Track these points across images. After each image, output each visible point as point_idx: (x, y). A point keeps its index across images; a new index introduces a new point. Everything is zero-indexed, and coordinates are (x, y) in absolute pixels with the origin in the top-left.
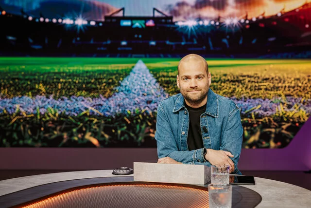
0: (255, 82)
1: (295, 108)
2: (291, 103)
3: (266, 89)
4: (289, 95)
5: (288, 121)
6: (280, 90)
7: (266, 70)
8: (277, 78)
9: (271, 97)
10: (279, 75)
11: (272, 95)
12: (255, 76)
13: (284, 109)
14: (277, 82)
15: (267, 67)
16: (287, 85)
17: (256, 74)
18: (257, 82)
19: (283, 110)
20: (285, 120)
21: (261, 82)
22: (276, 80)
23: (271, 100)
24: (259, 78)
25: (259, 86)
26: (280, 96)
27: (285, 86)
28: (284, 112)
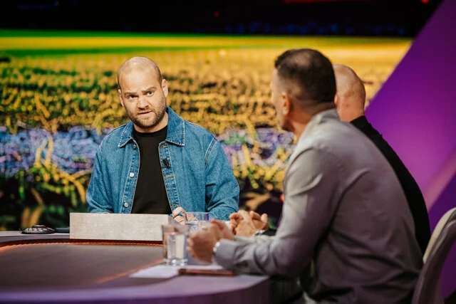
0: (181, 92)
1: (279, 157)
2: (268, 145)
3: (209, 110)
4: (266, 126)
5: (261, 191)
6: (242, 113)
7: (208, 62)
8: (236, 83)
9: (221, 131)
10: (241, 75)
11: (223, 125)
12: (183, 76)
13: (252, 159)
14: (234, 92)
15: (211, 56)
16: (260, 100)
17: (185, 72)
18: (188, 93)
19: (249, 163)
20: (255, 186)
21: (196, 93)
22: (234, 87)
23: (221, 138)
24: (191, 81)
25: (192, 102)
26: (242, 126)
27: (256, 104)
28: (253, 168)
